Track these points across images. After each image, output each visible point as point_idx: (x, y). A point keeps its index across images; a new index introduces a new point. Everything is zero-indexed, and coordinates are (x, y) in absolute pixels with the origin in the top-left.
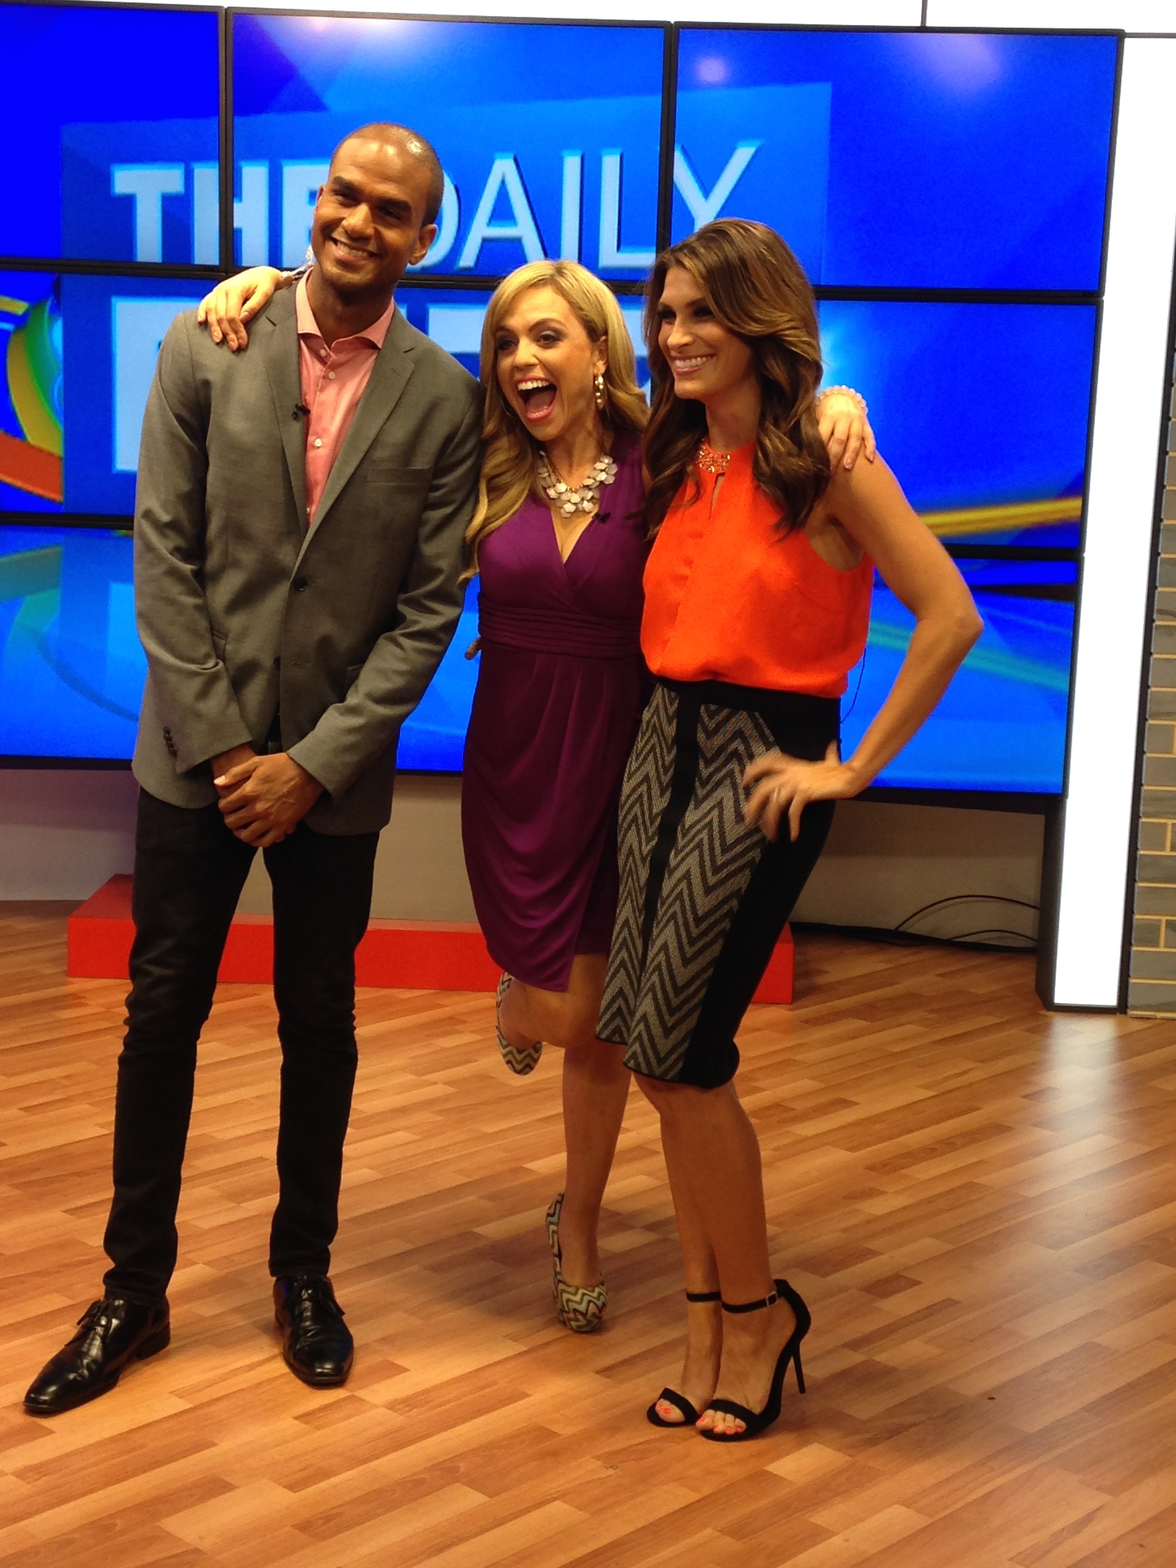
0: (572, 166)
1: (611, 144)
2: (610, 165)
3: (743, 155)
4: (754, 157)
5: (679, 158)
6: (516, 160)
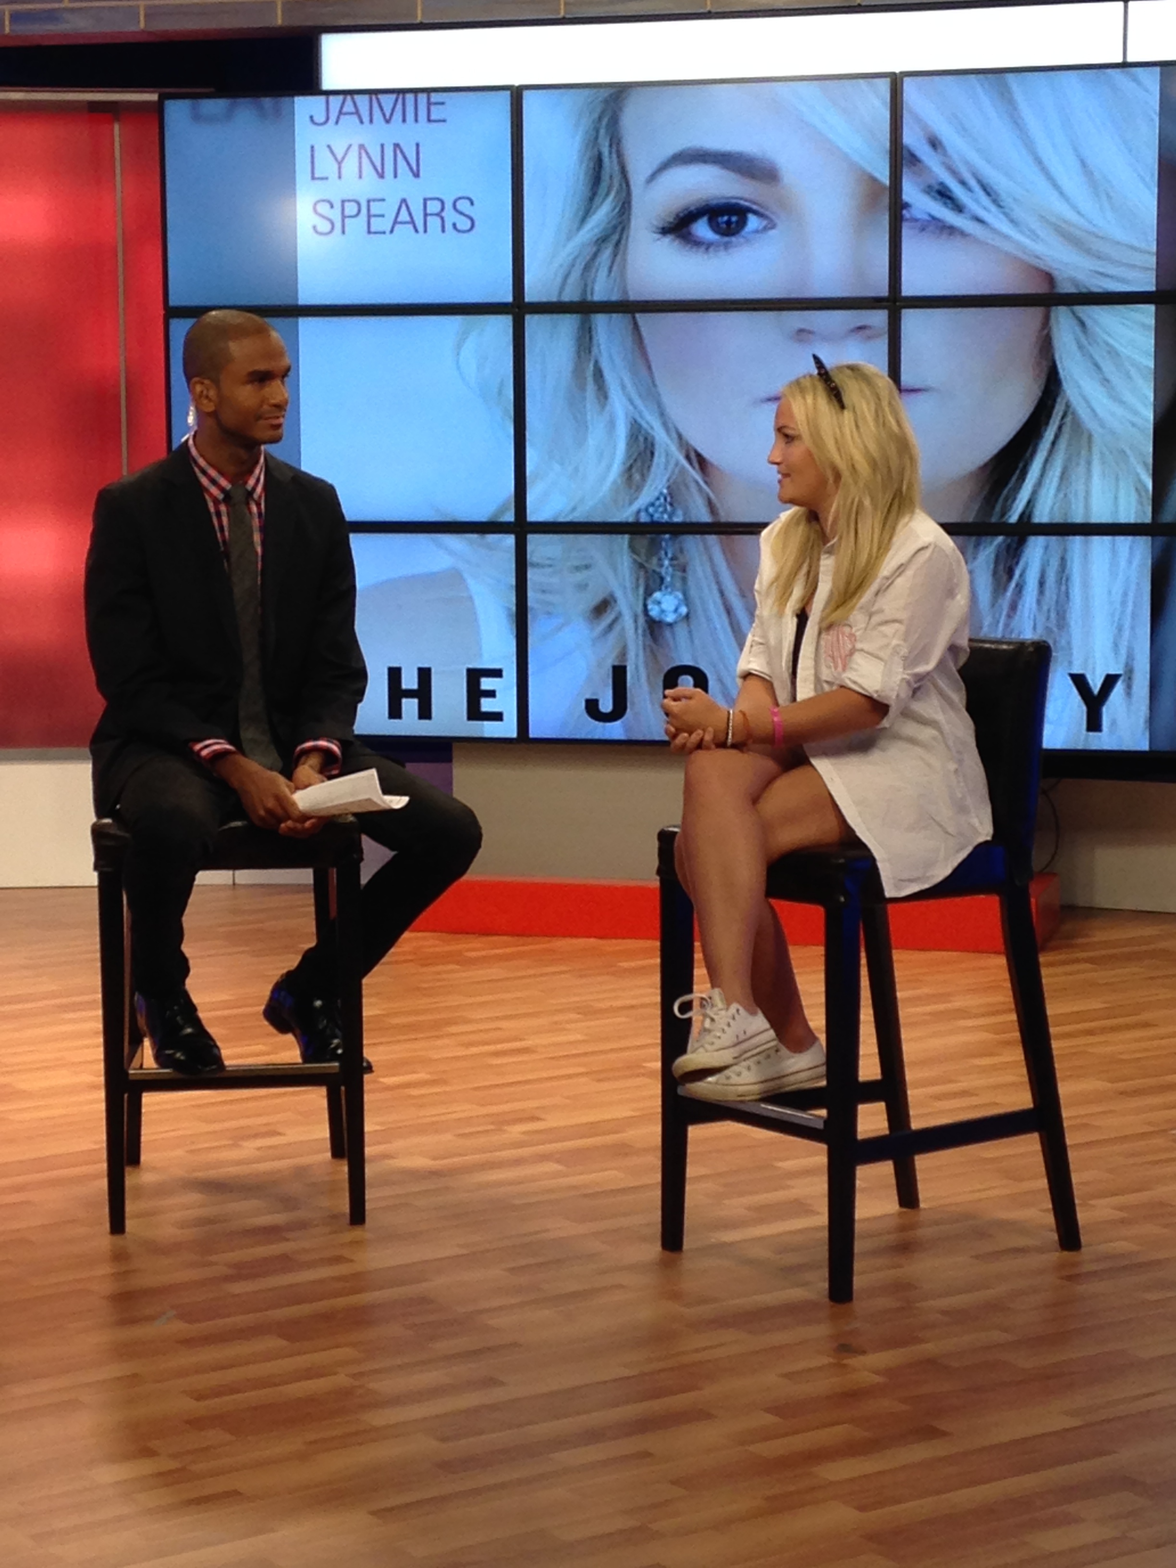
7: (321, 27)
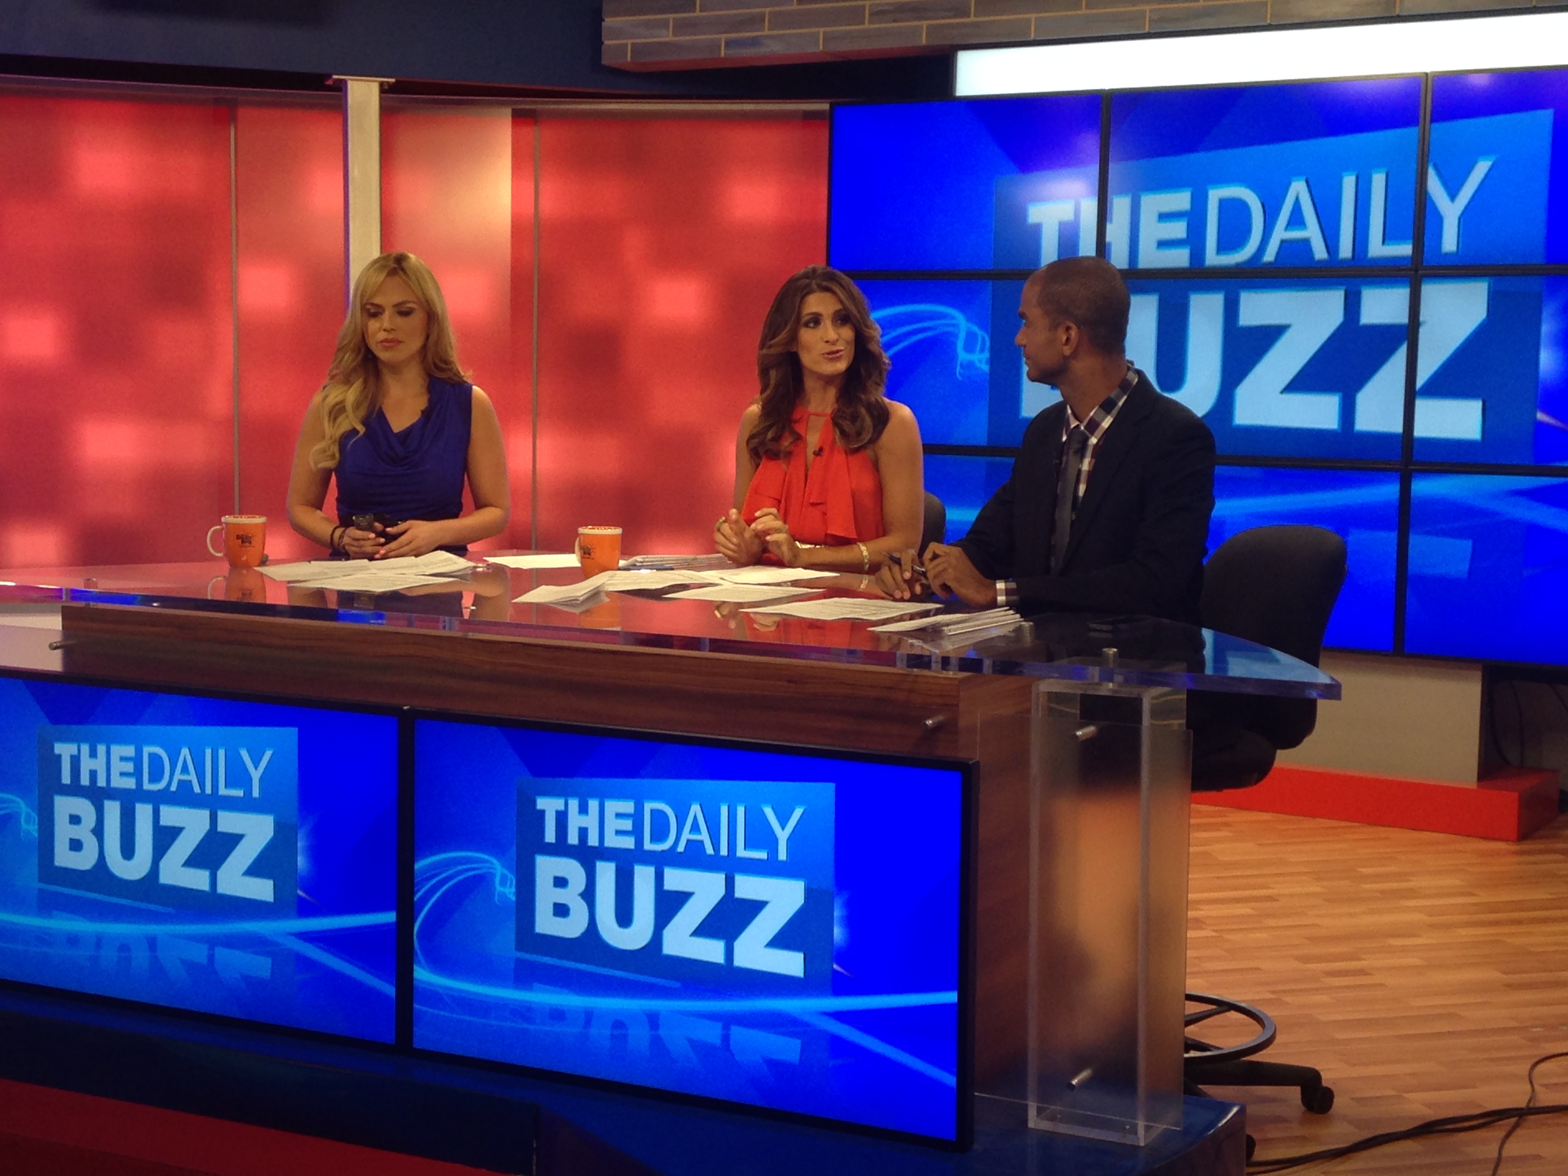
0: (1349, 183)
1: (1378, 166)
2: (1378, 181)
3: (1482, 168)
4: (1490, 170)
5: (1431, 173)
6: (1307, 182)
7: (958, 46)
